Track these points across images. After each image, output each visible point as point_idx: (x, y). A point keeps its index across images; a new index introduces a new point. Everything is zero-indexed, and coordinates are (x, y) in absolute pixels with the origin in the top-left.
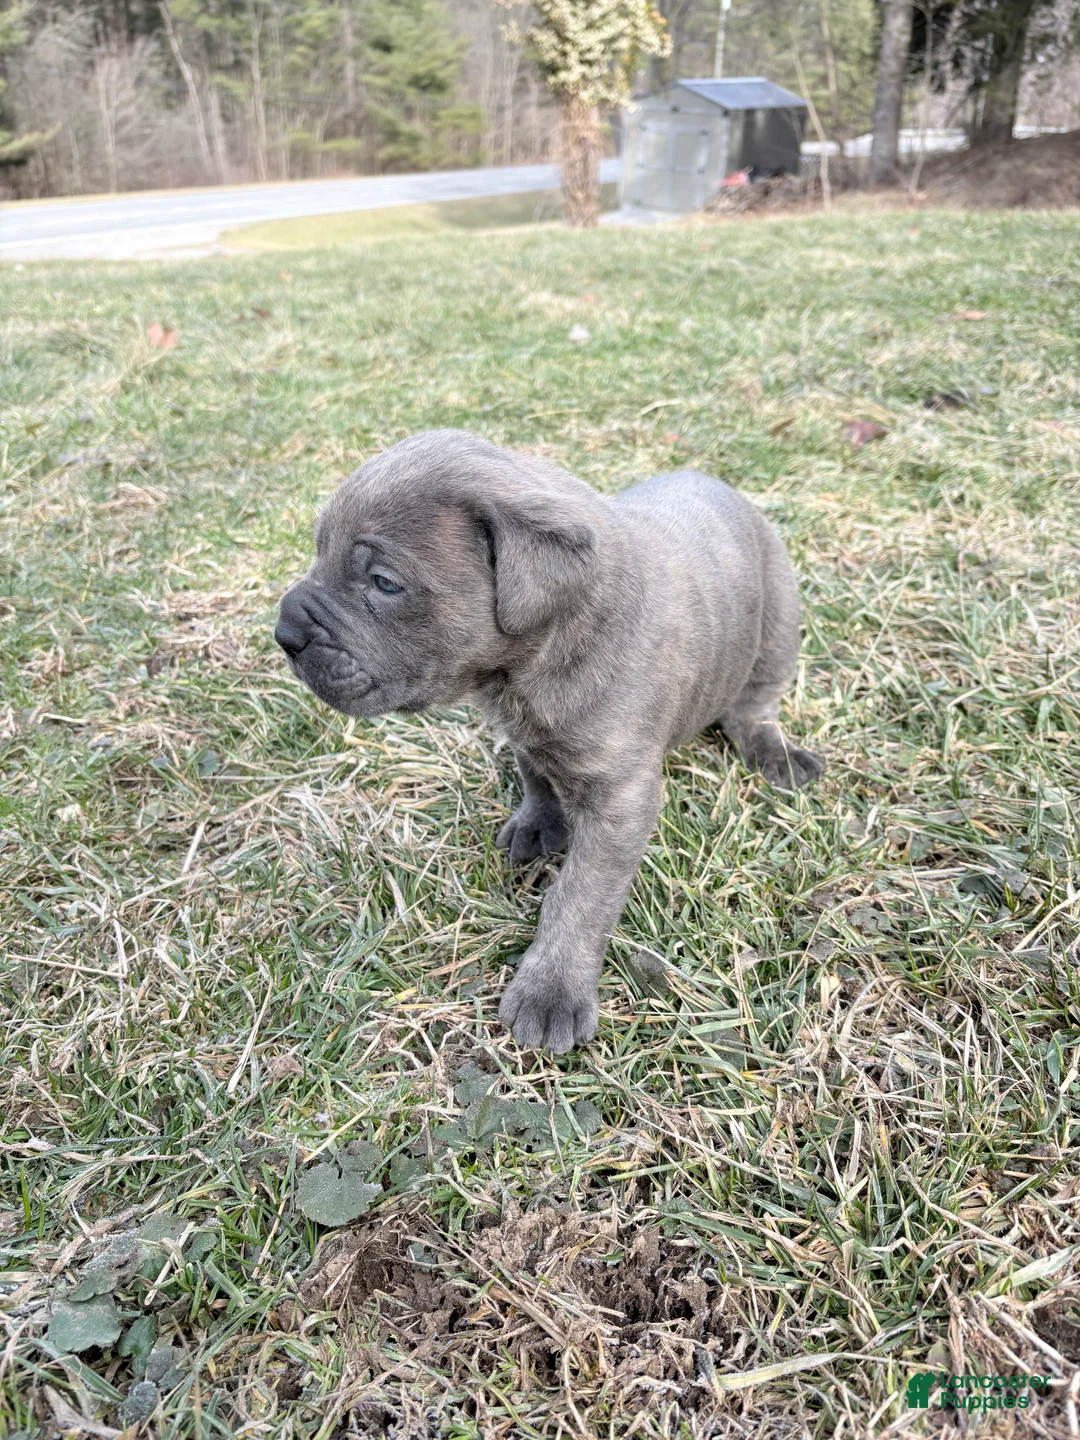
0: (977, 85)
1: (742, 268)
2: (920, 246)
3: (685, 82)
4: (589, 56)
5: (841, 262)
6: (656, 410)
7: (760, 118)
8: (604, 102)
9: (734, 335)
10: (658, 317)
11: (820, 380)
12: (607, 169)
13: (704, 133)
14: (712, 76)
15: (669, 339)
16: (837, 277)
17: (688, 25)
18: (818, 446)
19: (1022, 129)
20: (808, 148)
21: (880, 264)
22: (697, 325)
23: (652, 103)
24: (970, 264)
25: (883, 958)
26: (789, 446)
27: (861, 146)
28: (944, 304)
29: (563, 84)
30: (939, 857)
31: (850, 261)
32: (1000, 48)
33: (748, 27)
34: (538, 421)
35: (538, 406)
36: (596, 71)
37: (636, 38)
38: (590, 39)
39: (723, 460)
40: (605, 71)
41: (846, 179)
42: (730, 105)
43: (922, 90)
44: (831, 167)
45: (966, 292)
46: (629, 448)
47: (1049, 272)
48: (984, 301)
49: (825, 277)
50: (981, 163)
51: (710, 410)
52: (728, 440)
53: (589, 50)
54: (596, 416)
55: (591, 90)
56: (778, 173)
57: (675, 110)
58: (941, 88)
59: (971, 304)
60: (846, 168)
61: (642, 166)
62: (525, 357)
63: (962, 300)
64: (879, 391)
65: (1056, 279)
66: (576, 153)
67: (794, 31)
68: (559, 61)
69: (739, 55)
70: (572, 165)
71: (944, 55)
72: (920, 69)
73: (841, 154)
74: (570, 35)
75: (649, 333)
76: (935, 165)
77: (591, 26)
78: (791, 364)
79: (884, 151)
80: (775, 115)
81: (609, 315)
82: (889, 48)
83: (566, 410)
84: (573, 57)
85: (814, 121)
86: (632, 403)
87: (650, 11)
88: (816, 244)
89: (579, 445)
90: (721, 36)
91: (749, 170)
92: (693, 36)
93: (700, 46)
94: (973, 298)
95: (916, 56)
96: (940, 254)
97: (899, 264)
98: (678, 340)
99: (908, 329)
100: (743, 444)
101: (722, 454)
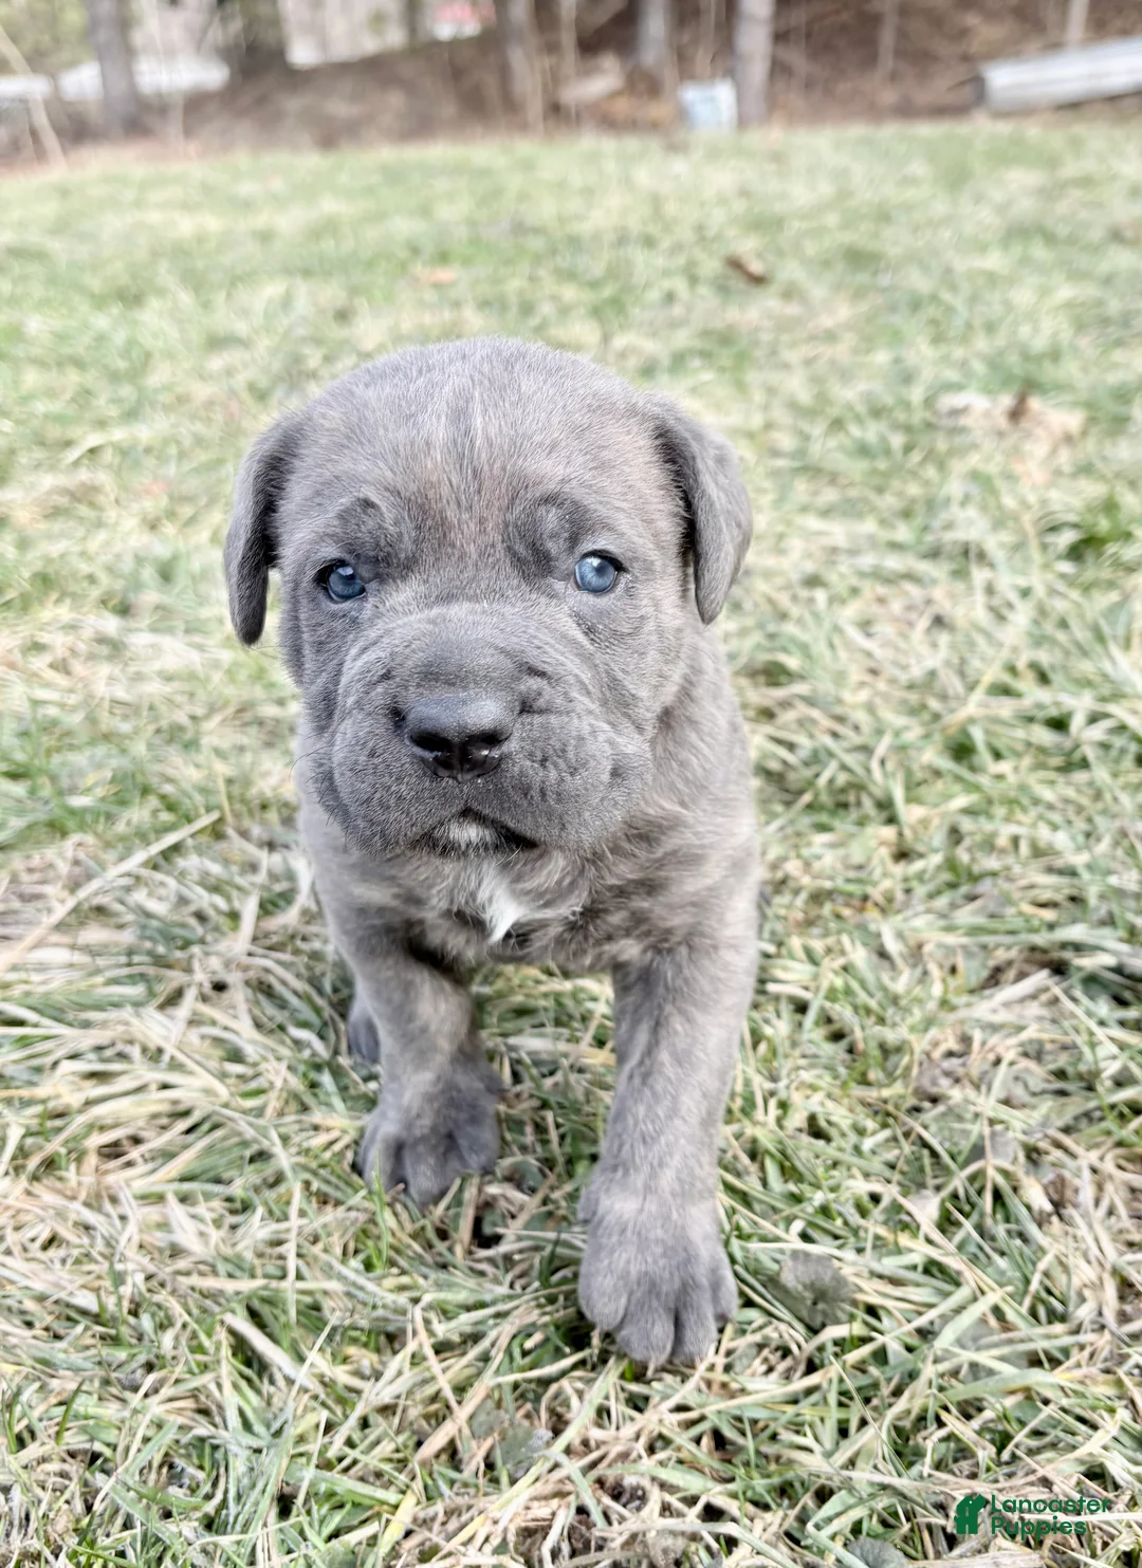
19: (302, 54)
20: (10, 86)
25: (1067, 1130)
27: (84, 81)
41: (77, 129)
44: (49, 113)
48: (443, 256)
50: (262, 101)
73: (57, 88)
76: (196, 105)
85: (4, 48)
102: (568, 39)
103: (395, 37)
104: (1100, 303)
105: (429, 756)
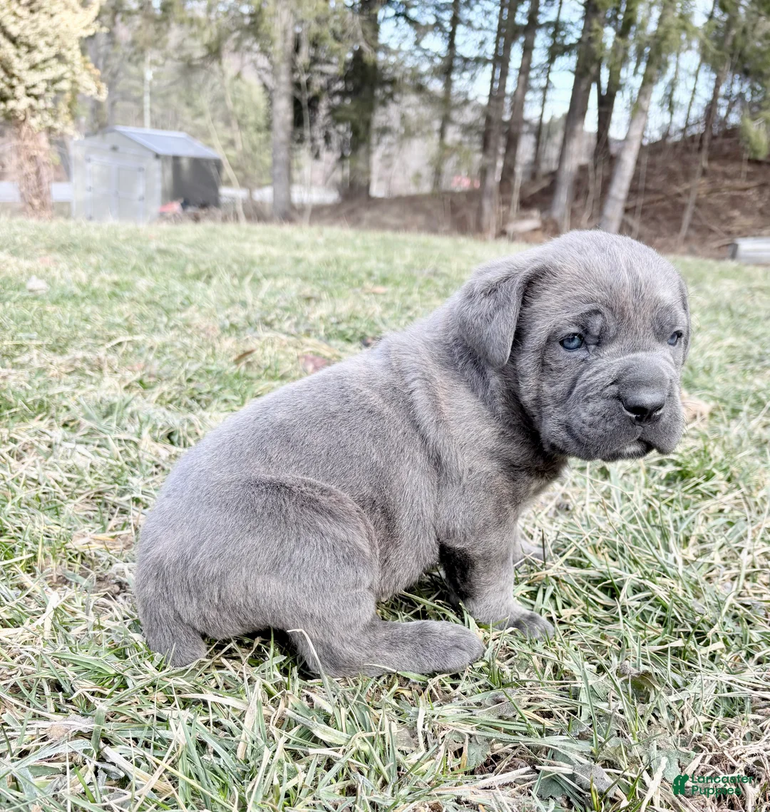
0: (343, 157)
2: (326, 246)
3: (121, 128)
4: (35, 91)
5: (268, 251)
6: (120, 344)
7: (185, 164)
8: (50, 130)
9: (187, 292)
11: (269, 325)
12: (59, 191)
13: (141, 170)
14: (143, 126)
15: (127, 294)
16: (267, 261)
17: (118, 87)
18: (280, 374)
19: (377, 190)
20: (225, 192)
21: (298, 255)
23: (95, 141)
24: (367, 259)
26: (253, 374)
27: (265, 195)
28: (356, 281)
29: (12, 110)
30: (497, 758)
31: (275, 252)
32: (355, 131)
33: (168, 94)
36: (41, 104)
37: (74, 82)
38: (32, 78)
39: (192, 385)
40: (50, 105)
41: (257, 214)
42: (161, 151)
43: (304, 154)
44: (244, 205)
45: (370, 274)
46: (97, 375)
47: (425, 267)
48: (384, 281)
49: (258, 260)
50: (351, 212)
51: (172, 346)
52: (194, 368)
53: (34, 86)
54: (58, 348)
55: (39, 118)
56: (204, 206)
57: (114, 149)
58: (317, 157)
59: (375, 282)
60: (255, 208)
61: (90, 189)
63: (369, 280)
64: (322, 333)
65: (431, 271)
66: (29, 168)
67: (204, 101)
68: (8, 91)
69: (163, 116)
70: (26, 177)
71: (319, 134)
72: (301, 141)
73: (251, 197)
74: (16, 72)
75: (108, 289)
76: (319, 211)
77: (33, 67)
78: (242, 313)
79: (283, 196)
80: (197, 163)
81: (68, 274)
82: (277, 122)
83: (27, 342)
84: (20, 91)
85: (228, 172)
86: (96, 337)
87: (86, 62)
88: (245, 240)
89: (41, 371)
90: (147, 99)
91: (182, 201)
92: (125, 97)
93: (130, 105)
94: (376, 278)
95: (299, 131)
97: (313, 256)
99: (332, 295)
100: (209, 372)
101: (190, 380)
102: (515, 197)
103: (426, 188)
104: (750, 348)
105: (634, 416)
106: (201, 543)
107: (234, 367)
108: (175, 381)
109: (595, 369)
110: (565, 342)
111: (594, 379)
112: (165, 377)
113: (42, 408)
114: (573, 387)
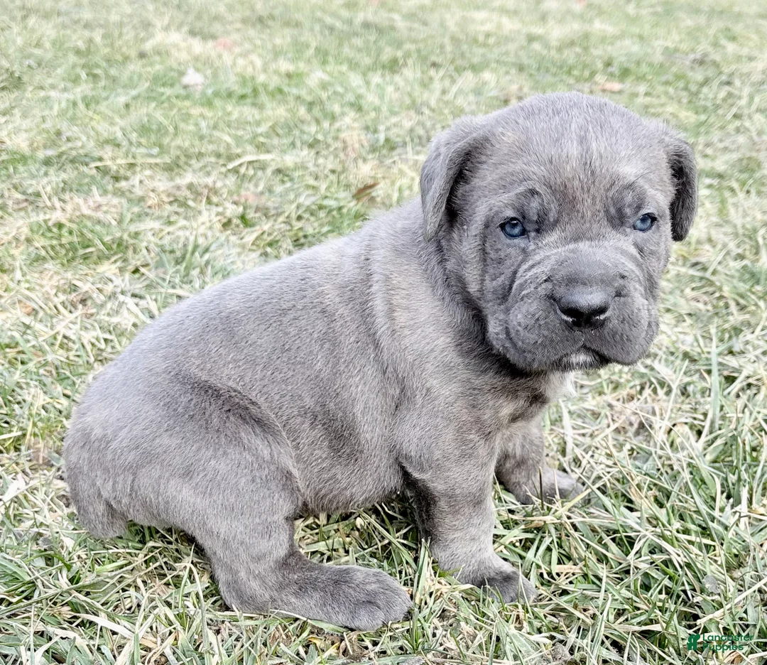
1: (400, 23)
2: (581, 17)
5: (499, 26)
6: (241, 165)
10: (291, 68)
15: (295, 91)
16: (491, 41)
21: (538, 30)
22: (326, 78)
24: (622, 36)
28: (587, 73)
31: (509, 25)
34: (104, 171)
35: (108, 152)
45: (610, 63)
47: (693, 50)
49: (481, 38)
51: (304, 168)
52: (309, 202)
59: (612, 75)
62: (122, 100)
63: (604, 72)
65: (698, 56)
75: (275, 82)
81: (241, 62)
83: (142, 160)
94: (614, 69)
96: (599, 26)
97: (556, 32)
98: (303, 93)
100: (322, 208)
101: (299, 218)
105: (570, 319)
106: (121, 428)
107: (354, 203)
108: (281, 219)
109: (531, 263)
110: (507, 225)
111: (530, 274)
112: (273, 212)
113: (119, 248)
114: (513, 282)
